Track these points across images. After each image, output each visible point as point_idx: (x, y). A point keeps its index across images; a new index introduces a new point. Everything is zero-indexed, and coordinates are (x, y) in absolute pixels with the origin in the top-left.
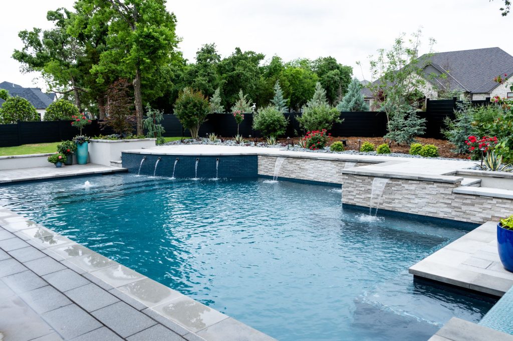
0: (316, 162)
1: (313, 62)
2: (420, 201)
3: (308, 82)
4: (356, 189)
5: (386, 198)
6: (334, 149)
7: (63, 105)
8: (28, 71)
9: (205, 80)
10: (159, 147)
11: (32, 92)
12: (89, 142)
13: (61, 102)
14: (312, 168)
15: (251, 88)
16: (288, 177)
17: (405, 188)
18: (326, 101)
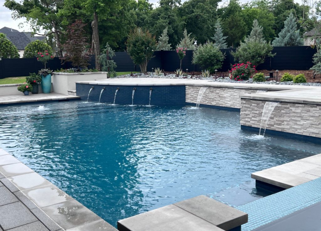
0: (233, 90)
1: (270, 3)
2: (305, 122)
3: (263, 21)
4: (252, 112)
5: (277, 120)
6: (255, 79)
7: (38, 44)
8: (18, 17)
9: (165, 22)
10: (110, 79)
11: (25, 35)
12: (52, 75)
13: (37, 42)
14: (229, 96)
15: (207, 28)
16: (210, 104)
17: (293, 111)
18: (263, 37)
